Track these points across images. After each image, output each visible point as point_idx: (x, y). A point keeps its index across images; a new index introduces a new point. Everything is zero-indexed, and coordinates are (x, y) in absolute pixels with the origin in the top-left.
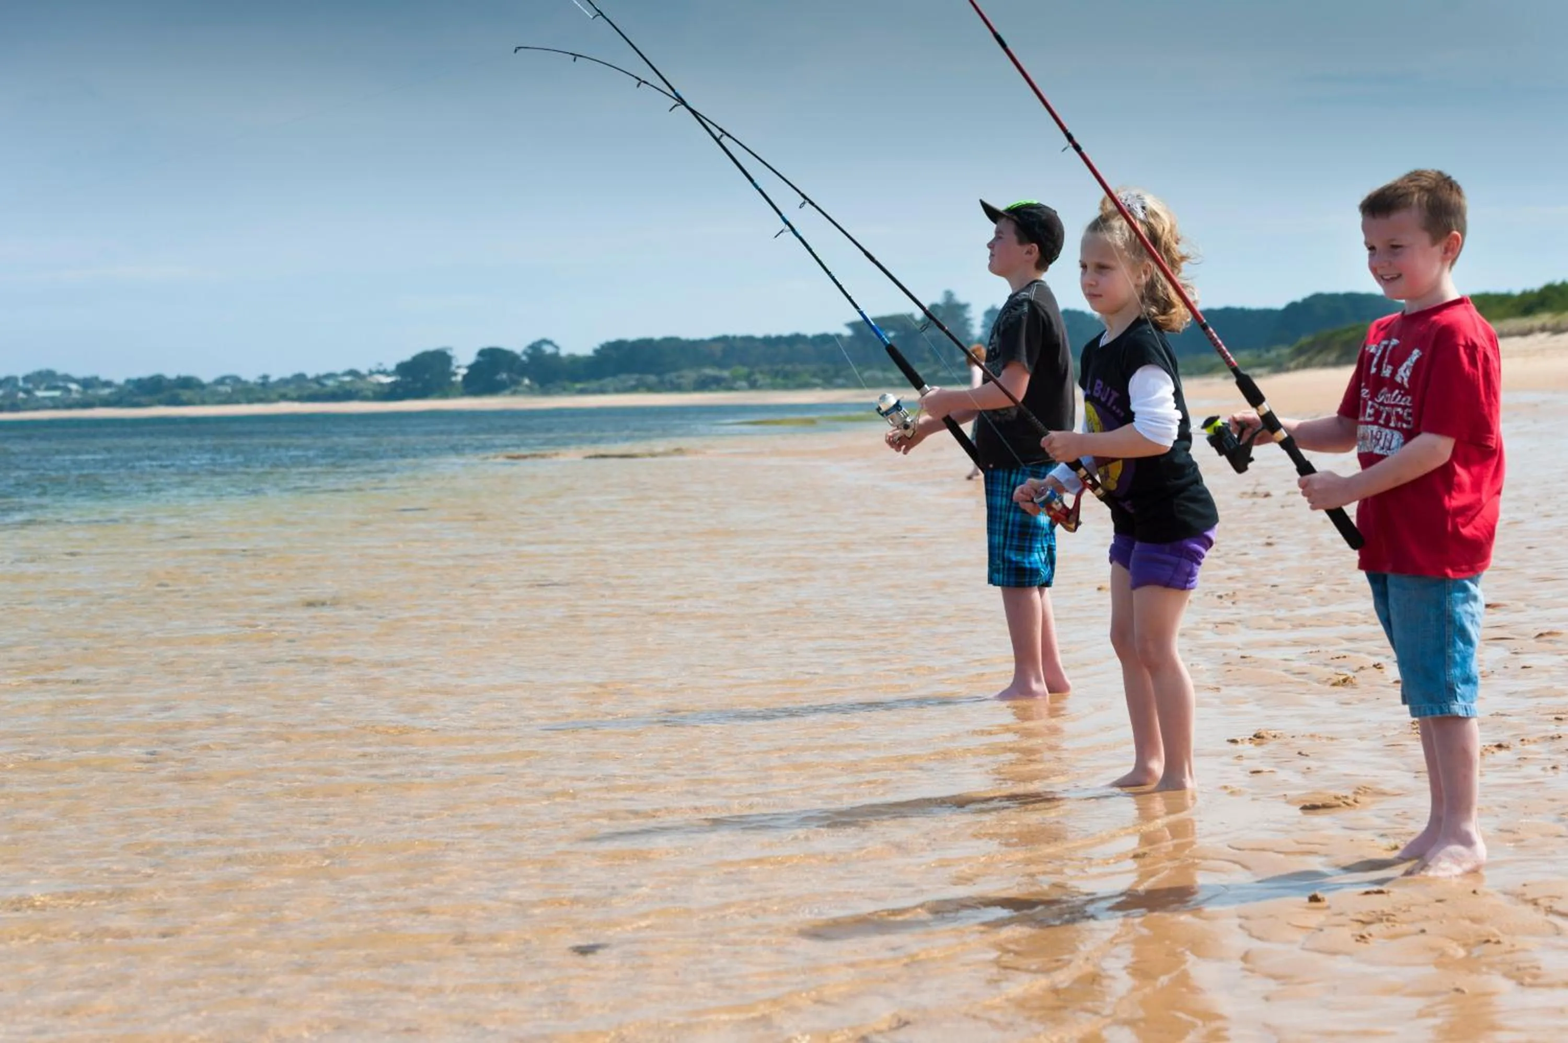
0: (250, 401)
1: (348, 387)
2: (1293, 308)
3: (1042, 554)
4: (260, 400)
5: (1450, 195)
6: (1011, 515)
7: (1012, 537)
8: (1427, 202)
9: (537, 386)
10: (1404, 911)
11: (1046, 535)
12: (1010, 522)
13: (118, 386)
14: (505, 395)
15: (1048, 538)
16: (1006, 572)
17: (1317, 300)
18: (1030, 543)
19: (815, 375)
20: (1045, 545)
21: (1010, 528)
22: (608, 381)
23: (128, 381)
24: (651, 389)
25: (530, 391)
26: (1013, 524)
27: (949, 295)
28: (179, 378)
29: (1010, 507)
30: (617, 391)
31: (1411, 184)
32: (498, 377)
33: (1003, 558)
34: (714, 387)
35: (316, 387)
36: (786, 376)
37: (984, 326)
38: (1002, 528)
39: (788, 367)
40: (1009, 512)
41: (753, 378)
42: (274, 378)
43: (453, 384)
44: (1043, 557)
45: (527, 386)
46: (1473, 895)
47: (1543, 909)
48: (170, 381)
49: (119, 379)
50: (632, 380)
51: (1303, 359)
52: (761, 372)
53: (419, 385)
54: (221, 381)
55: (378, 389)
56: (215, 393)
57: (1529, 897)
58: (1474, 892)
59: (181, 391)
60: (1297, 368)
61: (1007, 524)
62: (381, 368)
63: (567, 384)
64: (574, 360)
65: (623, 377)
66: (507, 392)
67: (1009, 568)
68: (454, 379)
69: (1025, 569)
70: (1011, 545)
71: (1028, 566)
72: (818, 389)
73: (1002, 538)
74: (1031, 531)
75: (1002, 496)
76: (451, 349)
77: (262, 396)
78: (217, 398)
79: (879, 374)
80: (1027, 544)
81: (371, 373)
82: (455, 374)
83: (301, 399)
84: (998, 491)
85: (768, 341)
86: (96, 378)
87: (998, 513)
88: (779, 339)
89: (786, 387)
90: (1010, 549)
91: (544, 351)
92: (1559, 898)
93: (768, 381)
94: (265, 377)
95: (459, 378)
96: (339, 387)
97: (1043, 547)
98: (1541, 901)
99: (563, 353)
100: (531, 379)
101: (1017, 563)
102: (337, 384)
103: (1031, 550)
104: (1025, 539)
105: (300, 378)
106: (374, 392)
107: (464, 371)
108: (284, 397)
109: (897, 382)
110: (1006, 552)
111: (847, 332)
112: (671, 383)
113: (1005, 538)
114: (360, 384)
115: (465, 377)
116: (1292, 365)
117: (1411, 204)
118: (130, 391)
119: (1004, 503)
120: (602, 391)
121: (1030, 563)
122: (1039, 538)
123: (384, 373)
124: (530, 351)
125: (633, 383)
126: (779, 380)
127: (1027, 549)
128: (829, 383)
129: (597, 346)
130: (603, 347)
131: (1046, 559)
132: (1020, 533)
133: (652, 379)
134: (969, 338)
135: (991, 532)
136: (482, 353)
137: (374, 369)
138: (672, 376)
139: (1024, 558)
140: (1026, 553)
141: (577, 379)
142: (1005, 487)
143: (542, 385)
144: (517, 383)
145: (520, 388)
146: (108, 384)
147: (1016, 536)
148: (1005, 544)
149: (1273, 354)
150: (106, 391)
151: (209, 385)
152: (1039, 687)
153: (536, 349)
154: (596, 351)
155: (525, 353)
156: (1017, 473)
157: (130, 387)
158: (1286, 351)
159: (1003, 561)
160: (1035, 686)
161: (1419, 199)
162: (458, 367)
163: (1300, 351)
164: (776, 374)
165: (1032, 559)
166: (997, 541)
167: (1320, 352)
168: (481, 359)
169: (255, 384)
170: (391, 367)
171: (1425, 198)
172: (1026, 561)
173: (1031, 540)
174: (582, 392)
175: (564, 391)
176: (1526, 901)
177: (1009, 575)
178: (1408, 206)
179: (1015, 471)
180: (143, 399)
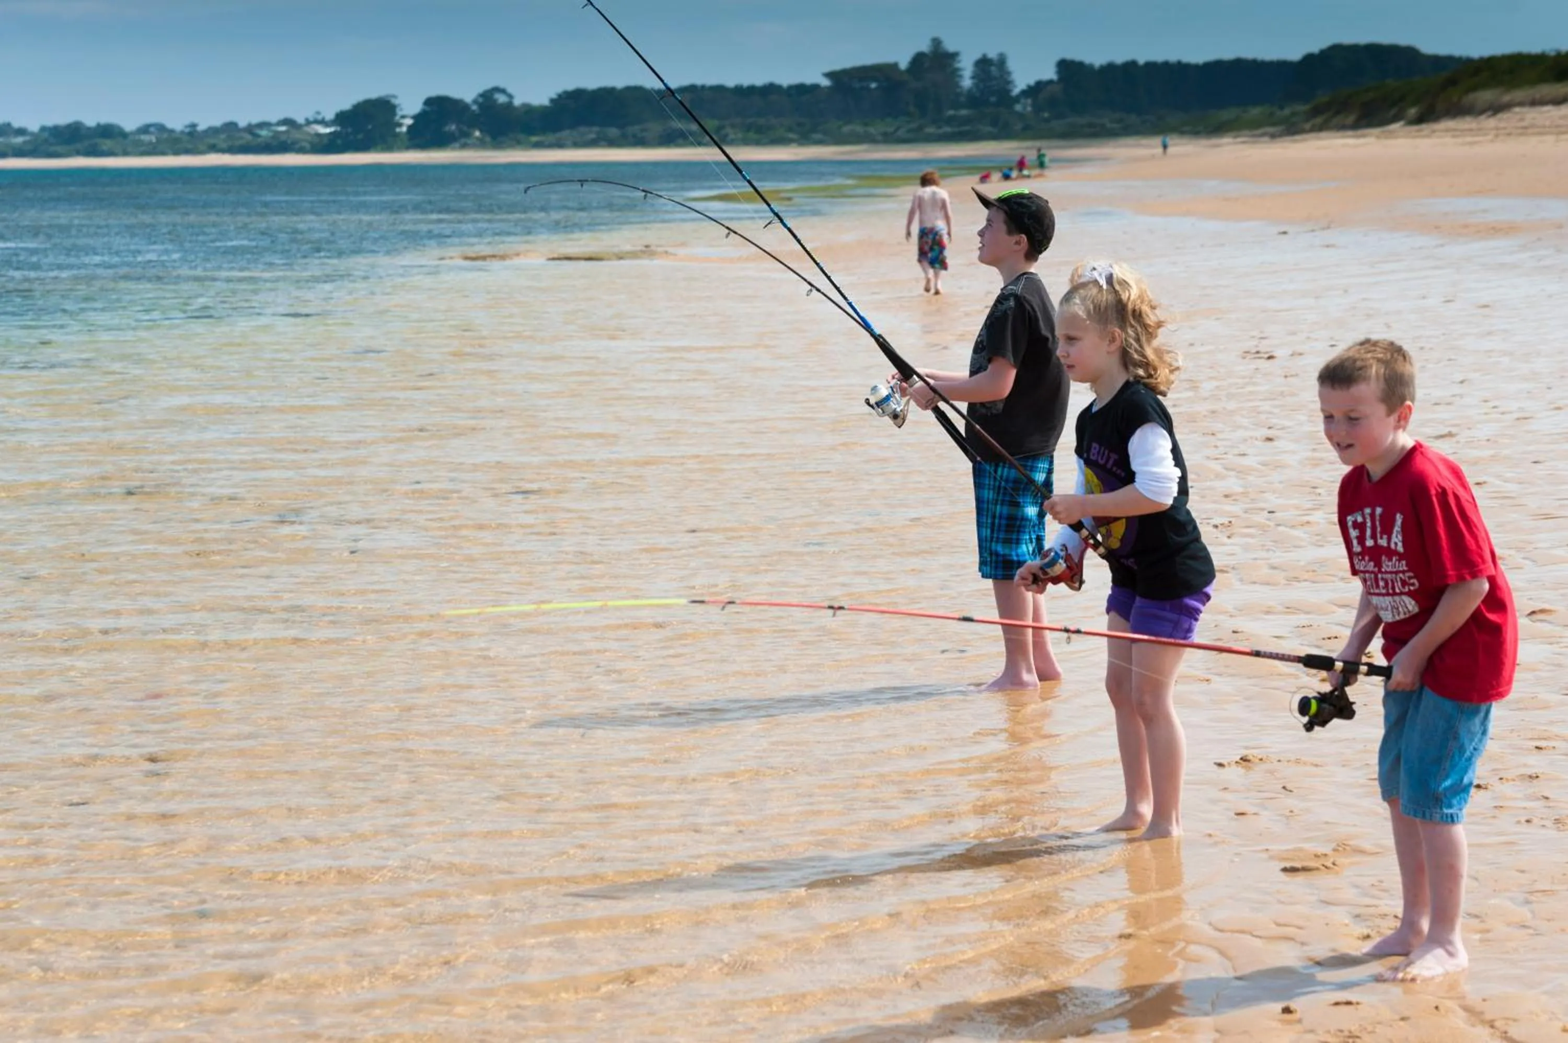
0: (177, 153)
1: (283, 138)
2: (1309, 59)
3: (1029, 545)
4: (187, 152)
5: (1404, 366)
6: (998, 507)
7: (999, 530)
8: (1384, 374)
9: (488, 139)
10: (1370, 1033)
11: (1034, 526)
12: (997, 514)
13: (32, 134)
14: (454, 149)
15: (1036, 529)
16: (993, 565)
17: (1336, 51)
18: (1018, 535)
19: (790, 130)
20: (1034, 536)
21: (997, 521)
22: (566, 133)
23: (43, 129)
24: (612, 143)
25: (481, 144)
26: (1000, 517)
27: (937, 42)
28: (99, 125)
29: (997, 500)
30: (577, 145)
31: (1369, 355)
32: (447, 128)
33: (991, 550)
34: (680, 141)
35: (249, 137)
36: (760, 130)
37: (973, 78)
38: (989, 521)
39: (762, 121)
40: (996, 504)
41: (723, 132)
42: (202, 127)
43: (397, 135)
44: (1031, 549)
45: (477, 138)
46: (1435, 1011)
47: (1498, 1033)
48: (89, 129)
49: (34, 127)
50: (592, 133)
51: (1319, 120)
52: (733, 126)
53: (360, 136)
54: (145, 129)
55: (316, 140)
56: (138, 143)
57: (1488, 1017)
58: (1437, 1008)
59: (98, 141)
60: (1313, 130)
61: (994, 517)
62: (320, 117)
63: (522, 136)
64: (528, 109)
65: (583, 129)
66: (457, 145)
67: (996, 562)
68: (398, 130)
69: (1012, 562)
70: (998, 538)
71: (1015, 558)
72: (794, 145)
73: (989, 531)
74: (1018, 523)
75: (989, 489)
76: (395, 97)
77: (190, 146)
78: (142, 149)
79: (859, 129)
80: (1014, 537)
81: (308, 123)
82: (400, 125)
83: (231, 150)
84: (985, 484)
85: (739, 91)
86: (9, 125)
87: (985, 506)
88: (752, 89)
89: (758, 143)
90: (997, 542)
91: (495, 101)
92: (1515, 1020)
93: (740, 135)
94: (194, 126)
95: (404, 129)
96: (273, 137)
97: (1031, 539)
98: (1497, 1024)
99: (517, 102)
100: (481, 131)
101: (1004, 556)
102: (271, 134)
103: (1018, 542)
104: (1013, 532)
105: (231, 126)
106: (311, 143)
107: (409, 122)
108: (214, 149)
109: (880, 138)
110: (993, 544)
111: (825, 82)
112: (634, 136)
113: (992, 531)
114: (296, 135)
115: (410, 128)
116: (1308, 126)
117: (1370, 377)
118: (46, 141)
119: (991, 496)
120: (560, 145)
121: (1017, 555)
122: (1027, 530)
123: (323, 122)
124: (481, 100)
125: (593, 136)
126: (751, 135)
127: (1014, 541)
128: (805, 139)
129: (554, 96)
130: (560, 96)
131: (1034, 551)
132: (1008, 526)
133: (613, 132)
134: (958, 90)
135: (979, 525)
136: (429, 102)
137: (311, 119)
138: (634, 129)
139: (1011, 549)
140: (1014, 546)
141: (531, 131)
142: (992, 480)
143: (494, 137)
144: (467, 135)
145: (469, 141)
146: (21, 132)
147: (1003, 528)
148: (992, 538)
149: (1287, 111)
150: (19, 140)
151: (132, 133)
152: (1030, 677)
153: (487, 97)
154: (552, 101)
155: (475, 102)
156: (1004, 467)
157: (46, 135)
158: (1302, 108)
159: (991, 554)
160: (1026, 677)
161: (1376, 372)
162: (403, 117)
163: (1316, 111)
164: (748, 128)
165: (1020, 551)
166: (984, 534)
167: (1338, 113)
168: (428, 109)
169: (182, 132)
170: (330, 116)
171: (1382, 370)
172: (1014, 553)
173: (1019, 532)
174: (538, 145)
175: (518, 144)
176: (1483, 1022)
177: (996, 568)
178: (1366, 379)
179: (1001, 464)
180: (59, 149)
